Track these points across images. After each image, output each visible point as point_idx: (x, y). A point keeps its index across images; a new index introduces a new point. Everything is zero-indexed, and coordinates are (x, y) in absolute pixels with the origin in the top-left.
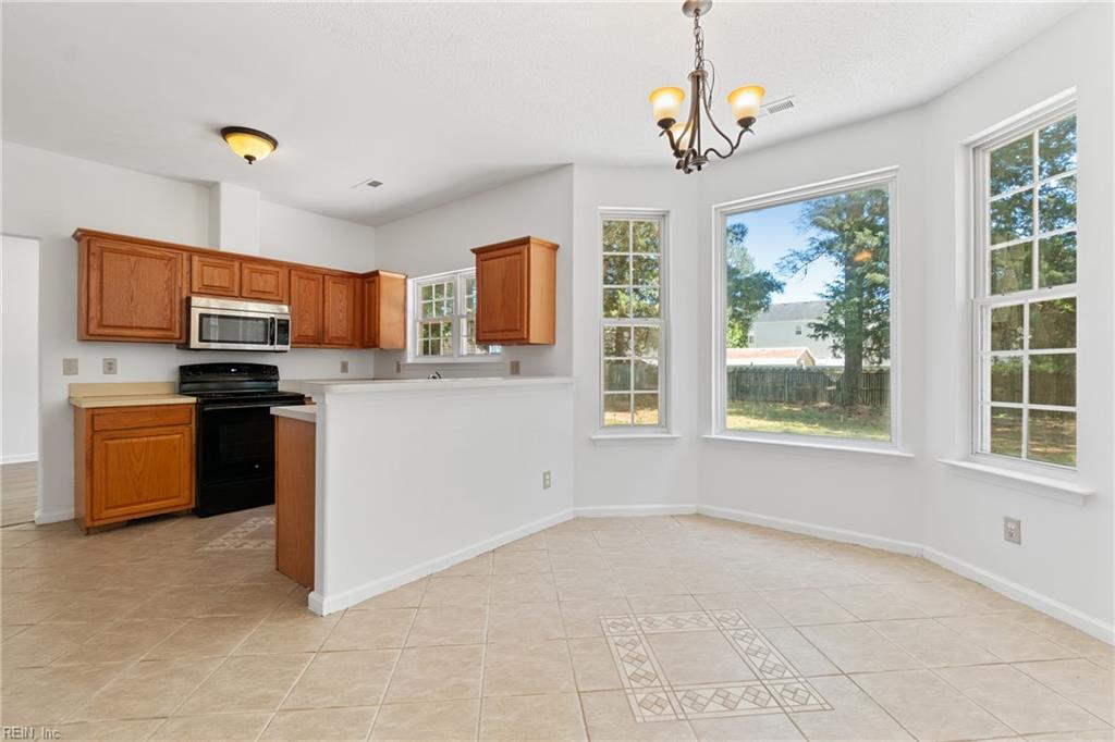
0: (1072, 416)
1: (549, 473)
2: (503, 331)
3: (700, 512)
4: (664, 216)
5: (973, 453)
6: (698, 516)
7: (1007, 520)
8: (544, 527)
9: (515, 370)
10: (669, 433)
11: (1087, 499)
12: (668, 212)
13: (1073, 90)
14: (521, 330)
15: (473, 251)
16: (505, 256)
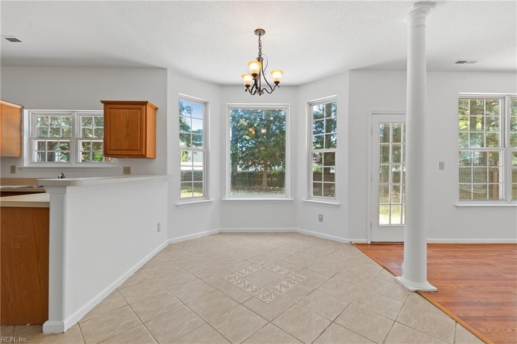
0: (333, 185)
1: (160, 224)
2: (126, 150)
3: (221, 231)
4: (206, 103)
5: (309, 197)
6: (220, 233)
7: (320, 215)
8: (159, 251)
9: (127, 171)
10: (208, 199)
11: (338, 206)
12: (208, 102)
13: (336, 95)
14: (141, 150)
15: (102, 102)
16: (129, 109)
